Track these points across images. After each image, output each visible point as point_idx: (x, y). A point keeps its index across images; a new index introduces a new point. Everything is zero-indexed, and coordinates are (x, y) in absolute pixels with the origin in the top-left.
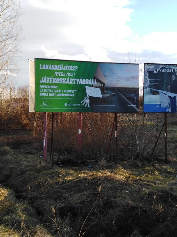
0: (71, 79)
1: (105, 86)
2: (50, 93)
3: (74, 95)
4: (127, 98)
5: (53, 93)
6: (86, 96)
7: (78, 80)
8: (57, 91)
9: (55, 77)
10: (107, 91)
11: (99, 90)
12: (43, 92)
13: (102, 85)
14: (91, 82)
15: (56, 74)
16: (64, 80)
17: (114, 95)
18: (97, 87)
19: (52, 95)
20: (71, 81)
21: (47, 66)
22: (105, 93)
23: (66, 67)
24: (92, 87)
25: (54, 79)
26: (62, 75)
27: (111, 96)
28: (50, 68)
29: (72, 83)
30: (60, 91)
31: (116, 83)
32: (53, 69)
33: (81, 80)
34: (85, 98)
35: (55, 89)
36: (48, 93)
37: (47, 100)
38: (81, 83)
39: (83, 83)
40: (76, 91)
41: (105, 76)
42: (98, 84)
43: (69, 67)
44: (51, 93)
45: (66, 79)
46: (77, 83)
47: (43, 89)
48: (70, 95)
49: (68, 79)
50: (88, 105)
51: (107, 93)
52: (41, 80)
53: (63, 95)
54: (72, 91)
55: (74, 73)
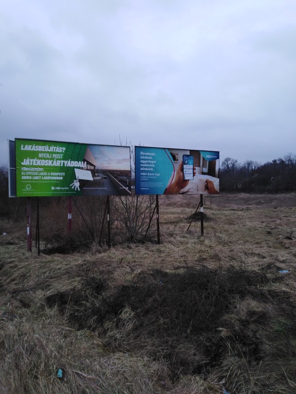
0: (58, 161)
1: (96, 168)
2: (34, 176)
3: (62, 178)
4: (119, 181)
5: (38, 176)
6: (76, 179)
7: (66, 162)
8: (42, 174)
9: (40, 159)
10: (99, 174)
11: (90, 172)
12: (26, 175)
13: (93, 168)
14: (81, 164)
15: (40, 155)
16: (50, 162)
17: (105, 178)
18: (87, 170)
19: (36, 178)
20: (58, 164)
21: (30, 146)
22: (95, 176)
23: (52, 149)
24: (82, 169)
25: (39, 161)
26: (48, 156)
27: (102, 178)
28: (34, 149)
29: (59, 165)
30: (45, 174)
31: (107, 165)
32: (37, 150)
33: (69, 162)
34: (75, 181)
35: (40, 172)
36: (32, 176)
37: (31, 184)
38: (69, 165)
39: (72, 166)
40: (64, 174)
41: (96, 158)
42: (89, 166)
43: (55, 148)
44: (36, 176)
45: (52, 161)
46: (65, 165)
47: (26, 171)
48: (58, 178)
49: (55, 161)
50: (78, 188)
51: (98, 176)
52: (23, 162)
53: (49, 178)
54: (59, 174)
55: (62, 155)
